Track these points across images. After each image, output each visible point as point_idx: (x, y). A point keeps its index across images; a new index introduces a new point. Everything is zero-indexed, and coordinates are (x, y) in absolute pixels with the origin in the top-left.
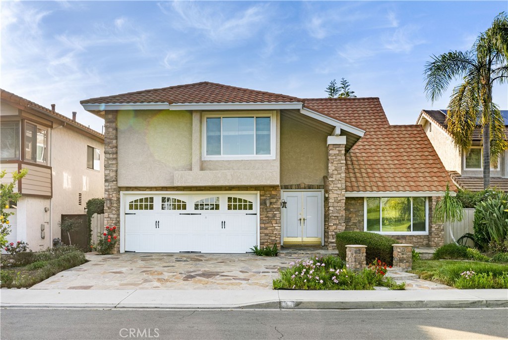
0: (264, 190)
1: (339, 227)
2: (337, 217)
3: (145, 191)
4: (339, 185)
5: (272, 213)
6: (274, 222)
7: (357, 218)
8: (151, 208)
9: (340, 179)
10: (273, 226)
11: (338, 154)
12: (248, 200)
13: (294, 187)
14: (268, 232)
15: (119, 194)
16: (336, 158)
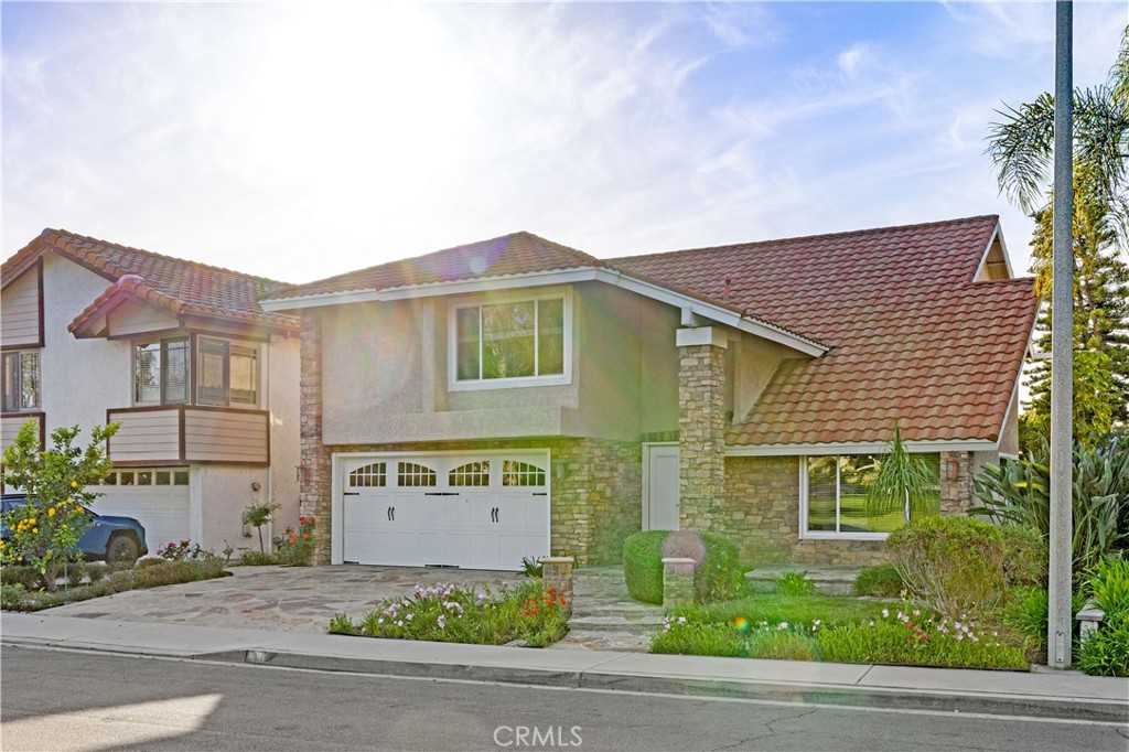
0: (558, 446)
1: (699, 521)
2: (695, 499)
3: (368, 451)
4: (699, 433)
5: (573, 491)
6: (576, 510)
7: (785, 502)
8: (383, 484)
9: (701, 420)
10: (573, 519)
11: (697, 366)
12: (537, 467)
13: (666, 437)
14: (565, 531)
15: (330, 459)
16: (693, 376)
